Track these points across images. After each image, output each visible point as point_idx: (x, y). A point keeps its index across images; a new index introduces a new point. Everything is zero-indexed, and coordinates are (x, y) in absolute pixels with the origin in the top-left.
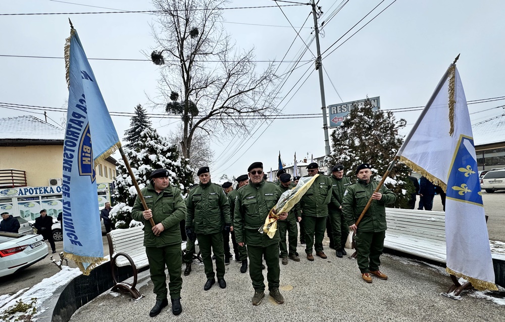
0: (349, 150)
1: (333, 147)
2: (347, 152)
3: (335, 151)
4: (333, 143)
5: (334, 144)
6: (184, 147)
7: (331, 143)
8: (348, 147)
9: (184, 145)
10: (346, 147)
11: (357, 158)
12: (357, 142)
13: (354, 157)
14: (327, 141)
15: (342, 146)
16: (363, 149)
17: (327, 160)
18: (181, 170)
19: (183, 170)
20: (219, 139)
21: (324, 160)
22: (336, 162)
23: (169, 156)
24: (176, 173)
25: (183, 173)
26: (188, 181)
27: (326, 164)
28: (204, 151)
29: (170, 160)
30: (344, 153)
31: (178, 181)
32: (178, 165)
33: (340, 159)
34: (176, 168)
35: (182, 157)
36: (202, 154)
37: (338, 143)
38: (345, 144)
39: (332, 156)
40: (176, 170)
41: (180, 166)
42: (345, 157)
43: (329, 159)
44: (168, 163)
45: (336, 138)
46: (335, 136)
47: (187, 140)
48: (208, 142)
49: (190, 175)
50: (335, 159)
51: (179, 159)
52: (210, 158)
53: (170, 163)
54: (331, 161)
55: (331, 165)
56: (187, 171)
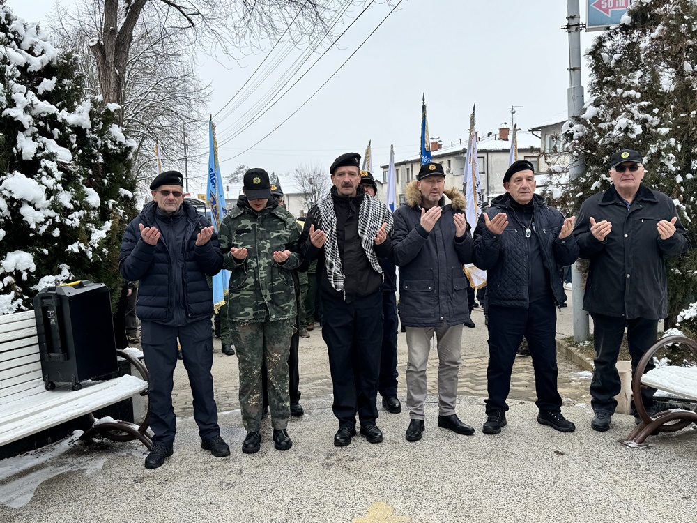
0: (642, 103)
1: (593, 91)
2: (635, 110)
3: (596, 104)
4: (594, 79)
5: (598, 83)
6: (103, 64)
7: (588, 77)
8: (638, 95)
9: (104, 56)
10: (632, 92)
11: (664, 131)
12: (667, 82)
13: (656, 127)
14: (575, 69)
15: (619, 90)
16: (684, 103)
17: (573, 133)
18: (90, 141)
19: (96, 141)
20: (227, 44)
21: (564, 132)
22: (600, 142)
23: (50, 89)
24: (72, 150)
25: (96, 151)
26: (114, 182)
27: (566, 146)
28: (176, 83)
29: (53, 106)
30: (624, 111)
31: (80, 180)
32: (80, 123)
33: (612, 130)
34: (71, 133)
35: (96, 97)
36: (169, 92)
37: (609, 78)
38: (630, 86)
39: (589, 122)
40: (71, 139)
41: (86, 129)
42: (627, 127)
43: (577, 132)
44: (44, 113)
45: (605, 62)
46: (600, 55)
47: (115, 39)
48: (187, 53)
49: (121, 161)
50: (595, 129)
51: (84, 103)
52: (193, 106)
53: (52, 114)
54: (582, 137)
55: (582, 151)
56: (110, 146)
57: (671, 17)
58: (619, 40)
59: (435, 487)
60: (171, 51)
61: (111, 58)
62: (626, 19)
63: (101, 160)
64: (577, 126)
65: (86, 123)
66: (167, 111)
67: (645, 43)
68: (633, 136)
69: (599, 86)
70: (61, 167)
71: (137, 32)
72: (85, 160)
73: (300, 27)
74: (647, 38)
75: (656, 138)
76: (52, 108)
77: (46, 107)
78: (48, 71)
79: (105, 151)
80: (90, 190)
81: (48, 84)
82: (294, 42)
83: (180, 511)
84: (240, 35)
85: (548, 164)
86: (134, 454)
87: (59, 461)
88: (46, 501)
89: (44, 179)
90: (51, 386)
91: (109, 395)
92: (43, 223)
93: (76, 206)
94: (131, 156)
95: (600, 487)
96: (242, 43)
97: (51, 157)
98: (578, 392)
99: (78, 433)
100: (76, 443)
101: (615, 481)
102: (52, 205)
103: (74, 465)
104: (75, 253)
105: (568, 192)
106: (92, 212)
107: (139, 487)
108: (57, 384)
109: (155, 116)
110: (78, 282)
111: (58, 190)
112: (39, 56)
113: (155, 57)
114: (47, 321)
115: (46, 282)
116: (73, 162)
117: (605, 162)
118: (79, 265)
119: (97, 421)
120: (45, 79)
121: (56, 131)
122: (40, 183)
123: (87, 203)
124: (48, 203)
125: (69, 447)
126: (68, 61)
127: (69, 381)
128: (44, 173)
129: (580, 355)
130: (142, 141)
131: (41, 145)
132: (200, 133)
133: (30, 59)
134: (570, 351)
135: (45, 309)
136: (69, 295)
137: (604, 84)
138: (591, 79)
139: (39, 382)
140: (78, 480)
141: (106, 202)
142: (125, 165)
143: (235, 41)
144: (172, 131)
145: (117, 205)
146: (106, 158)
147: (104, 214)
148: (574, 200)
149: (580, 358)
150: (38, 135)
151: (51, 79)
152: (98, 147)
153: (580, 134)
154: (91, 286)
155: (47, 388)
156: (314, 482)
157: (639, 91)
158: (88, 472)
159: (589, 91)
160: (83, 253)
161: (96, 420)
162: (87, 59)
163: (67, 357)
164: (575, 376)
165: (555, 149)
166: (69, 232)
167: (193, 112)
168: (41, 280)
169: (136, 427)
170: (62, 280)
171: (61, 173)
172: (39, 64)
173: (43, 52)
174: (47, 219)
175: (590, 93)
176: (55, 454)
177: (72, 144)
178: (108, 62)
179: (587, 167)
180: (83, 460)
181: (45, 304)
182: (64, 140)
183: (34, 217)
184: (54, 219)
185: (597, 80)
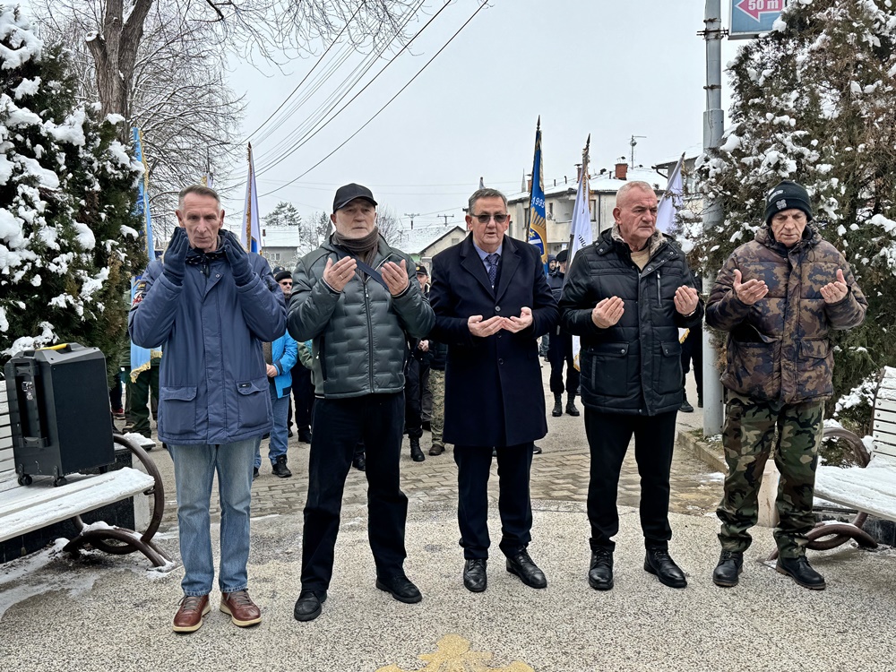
0: (798, 133)
1: (736, 116)
2: (788, 141)
3: (740, 132)
4: (738, 101)
5: (743, 106)
6: (103, 66)
7: (729, 98)
8: (793, 122)
9: (105, 55)
10: (785, 118)
11: (825, 168)
12: (829, 108)
13: (814, 164)
14: (713, 88)
15: (769, 115)
16: (850, 133)
17: (709, 170)
18: (83, 163)
19: (92, 162)
20: (266, 44)
21: (697, 168)
22: (743, 182)
23: (32, 93)
24: (59, 173)
25: (92, 175)
26: (114, 216)
27: (700, 185)
28: (199, 94)
29: (35, 115)
30: (774, 143)
31: (69, 212)
32: (70, 138)
33: (759, 167)
34: (59, 151)
35: (93, 105)
36: (189, 105)
37: (757, 101)
38: (782, 110)
39: (730, 156)
40: (58, 159)
41: (78, 146)
42: (778, 163)
43: (714, 168)
44: (23, 124)
45: (752, 79)
46: (745, 70)
47: (119, 33)
48: (214, 55)
49: (123, 189)
50: (737, 165)
51: (76, 112)
52: (221, 125)
53: (34, 125)
54: (720, 175)
55: (720, 192)
56: (109, 170)
57: (835, 24)
58: (770, 51)
59: (525, 616)
60: (193, 52)
61: (114, 58)
62: (780, 25)
63: (97, 187)
64: (714, 161)
65: (79, 139)
66: (186, 130)
67: (802, 56)
68: (785, 174)
69: (744, 110)
70: (44, 195)
71: (149, 25)
72: (77, 187)
73: (362, 24)
74: (806, 50)
75: (813, 177)
76: (34, 118)
77: (26, 116)
78: (29, 69)
79: (103, 178)
80: (83, 227)
81: (29, 87)
82: (355, 44)
83: (194, 644)
84: (284, 32)
85: (676, 207)
86: (134, 570)
87: (35, 578)
88: (17, 629)
89: (21, 210)
90: (26, 481)
91: (102, 493)
92: (19, 268)
93: (62, 247)
94: (136, 183)
95: (734, 618)
96: (286, 44)
97: (31, 181)
98: (707, 498)
99: (62, 542)
100: (59, 555)
101: (753, 611)
102: (31, 245)
103: (55, 583)
104: (61, 308)
105: (701, 245)
106: (84, 254)
107: (140, 613)
108: (34, 477)
109: (171, 136)
110: (64, 345)
111: (39, 225)
112: (18, 48)
113: (172, 59)
114: (22, 395)
115: (23, 344)
116: (60, 189)
117: (748, 207)
118: (66, 324)
119: (86, 528)
120: (25, 79)
121: (39, 149)
122: (17, 215)
123: (78, 243)
124: (27, 241)
125: (49, 560)
126: (56, 56)
127: (51, 474)
128: (22, 202)
129: (711, 452)
130: (153, 167)
131: (18, 165)
132: (230, 159)
133: (6, 53)
134: (699, 447)
135: (20, 380)
136: (51, 362)
137: (750, 107)
138: (733, 100)
139: (10, 475)
140: (60, 602)
141: (103, 243)
142: (129, 195)
143: (277, 40)
144: (192, 156)
145: (117, 247)
146: (103, 184)
147: (101, 258)
148: (708, 255)
149: (711, 456)
150: (14, 152)
151: (33, 80)
152: (93, 170)
153: (718, 170)
154: (81, 352)
155: (21, 483)
156: (369, 608)
157: (794, 117)
158: (73, 593)
159: (730, 117)
160: (71, 308)
161: (85, 525)
162: (83, 58)
163: (48, 443)
164: (704, 478)
165: (686, 189)
166: (53, 280)
167: (221, 132)
168: (15, 342)
169: (137, 536)
170: (44, 343)
171: (44, 203)
172: (18, 59)
173: (23, 44)
174: (24, 262)
175: (731, 119)
176: (31, 568)
177: (60, 166)
178: (110, 63)
179: (726, 213)
180: (67, 576)
181: (20, 373)
182: (50, 160)
183: (7, 259)
184: (34, 263)
185: (741, 102)
